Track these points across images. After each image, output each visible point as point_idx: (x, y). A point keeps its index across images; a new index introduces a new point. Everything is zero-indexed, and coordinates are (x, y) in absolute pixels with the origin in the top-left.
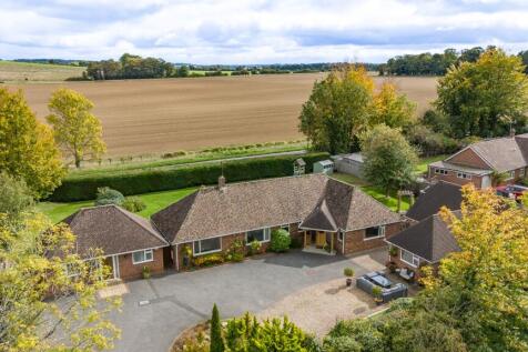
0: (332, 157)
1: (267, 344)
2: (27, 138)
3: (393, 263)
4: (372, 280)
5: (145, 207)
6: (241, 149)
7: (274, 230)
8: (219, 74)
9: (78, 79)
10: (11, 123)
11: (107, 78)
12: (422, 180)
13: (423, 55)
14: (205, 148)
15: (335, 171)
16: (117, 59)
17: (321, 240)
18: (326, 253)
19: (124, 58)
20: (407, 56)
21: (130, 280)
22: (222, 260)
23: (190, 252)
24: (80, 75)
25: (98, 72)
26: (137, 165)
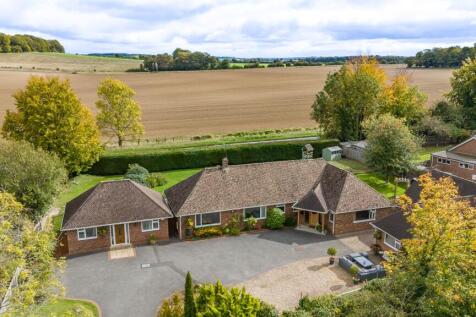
0: (342, 144)
1: (222, 311)
2: (72, 120)
3: (377, 246)
4: (354, 261)
5: (166, 182)
6: (261, 134)
7: (270, 208)
8: (256, 66)
9: (136, 71)
10: (59, 107)
11: (160, 70)
12: (423, 168)
13: (452, 48)
14: (231, 132)
15: (343, 157)
16: (170, 53)
17: (314, 220)
18: (317, 232)
19: (177, 52)
20: (436, 50)
21: (138, 246)
22: (221, 233)
23: (191, 224)
24: (138, 67)
25: (153, 65)
26: (169, 146)
